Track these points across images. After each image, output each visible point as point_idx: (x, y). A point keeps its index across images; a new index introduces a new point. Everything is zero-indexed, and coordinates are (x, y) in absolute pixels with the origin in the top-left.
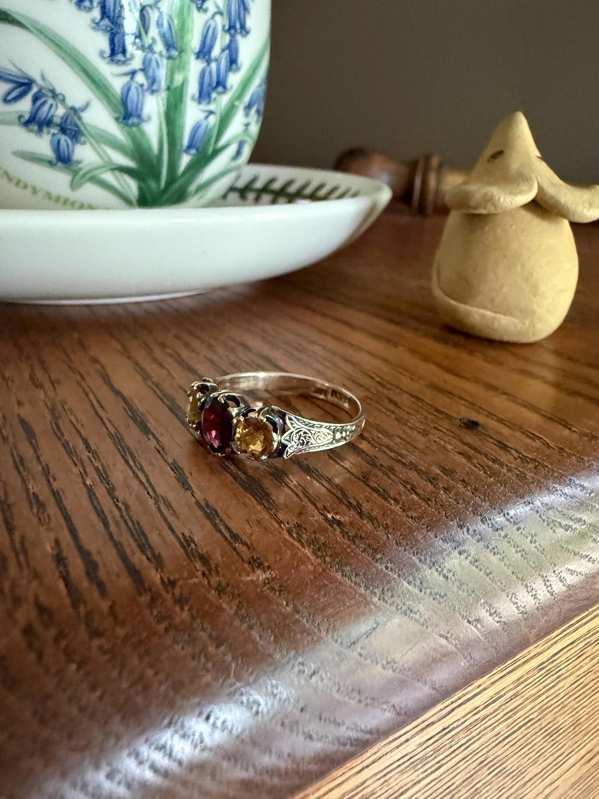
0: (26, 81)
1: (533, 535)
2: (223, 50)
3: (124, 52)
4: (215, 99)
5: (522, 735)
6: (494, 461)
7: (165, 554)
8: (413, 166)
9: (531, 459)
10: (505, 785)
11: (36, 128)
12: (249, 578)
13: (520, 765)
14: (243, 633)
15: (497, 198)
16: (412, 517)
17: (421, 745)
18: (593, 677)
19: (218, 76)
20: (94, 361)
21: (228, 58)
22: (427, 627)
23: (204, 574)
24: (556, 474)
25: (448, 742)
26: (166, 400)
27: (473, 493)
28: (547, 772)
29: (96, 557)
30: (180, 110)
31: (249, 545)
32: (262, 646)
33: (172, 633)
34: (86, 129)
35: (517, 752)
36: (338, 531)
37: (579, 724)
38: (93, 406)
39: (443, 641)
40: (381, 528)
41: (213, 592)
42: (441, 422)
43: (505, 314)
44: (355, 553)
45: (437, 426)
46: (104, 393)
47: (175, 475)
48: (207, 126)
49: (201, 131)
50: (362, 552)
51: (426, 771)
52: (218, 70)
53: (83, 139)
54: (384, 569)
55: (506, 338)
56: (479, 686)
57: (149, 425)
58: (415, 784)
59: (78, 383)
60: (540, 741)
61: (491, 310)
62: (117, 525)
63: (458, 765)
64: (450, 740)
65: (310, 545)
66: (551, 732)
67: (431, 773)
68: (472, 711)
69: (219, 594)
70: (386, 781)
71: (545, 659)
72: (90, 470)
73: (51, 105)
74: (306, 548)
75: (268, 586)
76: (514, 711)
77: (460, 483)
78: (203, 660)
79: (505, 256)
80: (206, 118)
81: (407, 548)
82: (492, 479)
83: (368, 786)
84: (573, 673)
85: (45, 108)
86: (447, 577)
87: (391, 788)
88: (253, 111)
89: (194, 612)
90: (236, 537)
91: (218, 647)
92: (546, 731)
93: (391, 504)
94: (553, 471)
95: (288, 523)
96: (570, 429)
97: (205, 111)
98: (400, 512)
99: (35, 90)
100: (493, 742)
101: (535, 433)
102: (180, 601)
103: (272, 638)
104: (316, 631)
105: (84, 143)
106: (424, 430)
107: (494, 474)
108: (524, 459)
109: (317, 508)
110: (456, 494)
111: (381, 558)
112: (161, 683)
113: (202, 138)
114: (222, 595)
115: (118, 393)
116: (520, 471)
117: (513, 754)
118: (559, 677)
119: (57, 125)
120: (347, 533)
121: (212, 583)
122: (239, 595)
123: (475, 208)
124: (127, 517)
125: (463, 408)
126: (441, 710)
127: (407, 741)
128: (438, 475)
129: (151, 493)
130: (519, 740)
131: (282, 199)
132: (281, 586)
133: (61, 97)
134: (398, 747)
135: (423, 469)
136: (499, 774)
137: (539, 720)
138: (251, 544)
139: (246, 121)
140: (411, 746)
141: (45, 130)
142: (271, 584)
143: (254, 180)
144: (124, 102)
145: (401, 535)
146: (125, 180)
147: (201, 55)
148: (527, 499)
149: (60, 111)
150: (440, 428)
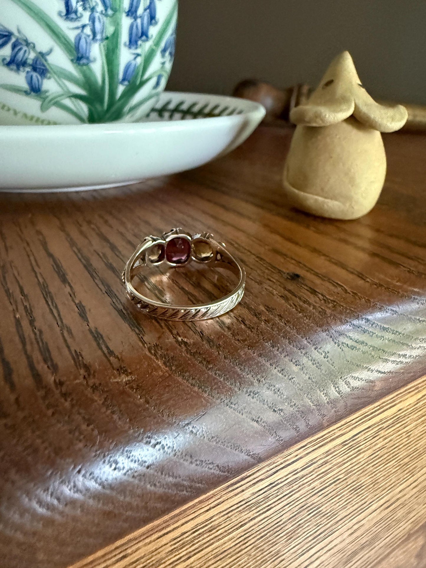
0: (7, 34)
1: (327, 353)
2: (145, 10)
3: (76, 12)
4: (141, 45)
5: (333, 489)
6: (304, 302)
7: (60, 364)
8: (290, 91)
9: (332, 301)
10: (322, 523)
11: (15, 67)
12: (116, 380)
13: (333, 509)
14: (107, 416)
15: (324, 114)
16: (238, 340)
17: (254, 494)
18: (386, 451)
19: (142, 28)
20: (39, 233)
21: (149, 15)
22: (242, 414)
23: (84, 377)
24: (348, 311)
25: (274, 492)
26: (83, 260)
27: (285, 324)
28: (354, 514)
29: (13, 366)
30: (117, 53)
31: (120, 358)
32: (120, 425)
33: (56, 416)
34: (51, 69)
35: (330, 501)
36: (184, 349)
37: (378, 483)
38: (31, 264)
39: (255, 424)
40: (215, 347)
41: (89, 389)
42: (274, 275)
43: (331, 199)
44: (194, 364)
45: (269, 277)
46: (41, 254)
47: (78, 311)
48: (135, 65)
49: (132, 68)
50: (199, 363)
51: (259, 511)
52: (142, 24)
53: (48, 75)
54: (214, 375)
55: (333, 216)
56: (297, 456)
57: (67, 277)
58: (251, 520)
59: (25, 248)
60: (347, 494)
61: (322, 196)
62: (32, 343)
63: (284, 508)
64: (277, 491)
65: (163, 358)
66: (356, 488)
67: (263, 513)
68: (292, 472)
69: (93, 391)
70: (228, 517)
71: (347, 438)
72: (21, 308)
73: (25, 51)
74: (160, 360)
75: (128, 385)
76: (326, 473)
77: (277, 317)
78: (77, 434)
79: (331, 157)
80: (135, 58)
81: (232, 360)
82: (300, 314)
83: (215, 520)
84: (370, 448)
85: (21, 54)
86: (260, 381)
87: (233, 522)
88: (167, 54)
89: (74, 402)
90: (111, 353)
91: (88, 425)
92: (351, 487)
93: (225, 331)
94: (346, 309)
95: (149, 343)
96: (364, 280)
97: (134, 54)
98: (230, 336)
99: (13, 40)
100: (310, 493)
101: (339, 283)
102: (65, 395)
103: (128, 420)
104: (160, 415)
105: (49, 78)
106: (260, 281)
107: (302, 310)
108: (326, 301)
109: (172, 333)
110: (273, 325)
111: (212, 368)
112: (46, 448)
113: (132, 74)
114: (95, 391)
115: (50, 255)
116: (322, 309)
117: (326, 501)
118: (359, 451)
119: (30, 65)
120: (190, 350)
121: (89, 383)
122: (107, 391)
123: (309, 122)
124: (39, 340)
125: (292, 266)
126: (268, 471)
127: (243, 491)
128: (263, 311)
129: (59, 323)
130: (330, 493)
131: (188, 116)
132: (138, 385)
133: (32, 45)
134: (236, 495)
135: (253, 307)
136: (316, 515)
137: (346, 479)
138: (121, 357)
139: (162, 60)
140: (247, 494)
141: (21, 69)
142: (131, 384)
143: (168, 103)
144: (77, 47)
145: (228, 352)
146: (79, 105)
147: (130, 14)
148: (325, 327)
149: (32, 56)
150: (272, 279)
